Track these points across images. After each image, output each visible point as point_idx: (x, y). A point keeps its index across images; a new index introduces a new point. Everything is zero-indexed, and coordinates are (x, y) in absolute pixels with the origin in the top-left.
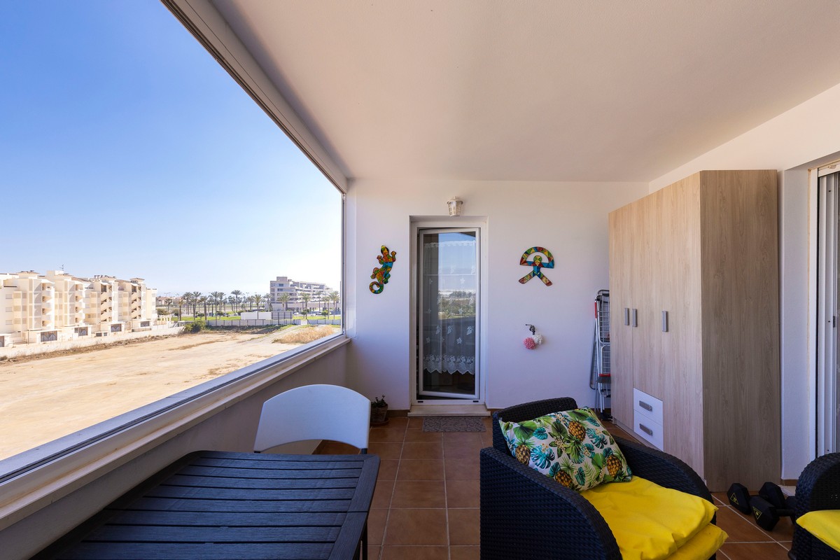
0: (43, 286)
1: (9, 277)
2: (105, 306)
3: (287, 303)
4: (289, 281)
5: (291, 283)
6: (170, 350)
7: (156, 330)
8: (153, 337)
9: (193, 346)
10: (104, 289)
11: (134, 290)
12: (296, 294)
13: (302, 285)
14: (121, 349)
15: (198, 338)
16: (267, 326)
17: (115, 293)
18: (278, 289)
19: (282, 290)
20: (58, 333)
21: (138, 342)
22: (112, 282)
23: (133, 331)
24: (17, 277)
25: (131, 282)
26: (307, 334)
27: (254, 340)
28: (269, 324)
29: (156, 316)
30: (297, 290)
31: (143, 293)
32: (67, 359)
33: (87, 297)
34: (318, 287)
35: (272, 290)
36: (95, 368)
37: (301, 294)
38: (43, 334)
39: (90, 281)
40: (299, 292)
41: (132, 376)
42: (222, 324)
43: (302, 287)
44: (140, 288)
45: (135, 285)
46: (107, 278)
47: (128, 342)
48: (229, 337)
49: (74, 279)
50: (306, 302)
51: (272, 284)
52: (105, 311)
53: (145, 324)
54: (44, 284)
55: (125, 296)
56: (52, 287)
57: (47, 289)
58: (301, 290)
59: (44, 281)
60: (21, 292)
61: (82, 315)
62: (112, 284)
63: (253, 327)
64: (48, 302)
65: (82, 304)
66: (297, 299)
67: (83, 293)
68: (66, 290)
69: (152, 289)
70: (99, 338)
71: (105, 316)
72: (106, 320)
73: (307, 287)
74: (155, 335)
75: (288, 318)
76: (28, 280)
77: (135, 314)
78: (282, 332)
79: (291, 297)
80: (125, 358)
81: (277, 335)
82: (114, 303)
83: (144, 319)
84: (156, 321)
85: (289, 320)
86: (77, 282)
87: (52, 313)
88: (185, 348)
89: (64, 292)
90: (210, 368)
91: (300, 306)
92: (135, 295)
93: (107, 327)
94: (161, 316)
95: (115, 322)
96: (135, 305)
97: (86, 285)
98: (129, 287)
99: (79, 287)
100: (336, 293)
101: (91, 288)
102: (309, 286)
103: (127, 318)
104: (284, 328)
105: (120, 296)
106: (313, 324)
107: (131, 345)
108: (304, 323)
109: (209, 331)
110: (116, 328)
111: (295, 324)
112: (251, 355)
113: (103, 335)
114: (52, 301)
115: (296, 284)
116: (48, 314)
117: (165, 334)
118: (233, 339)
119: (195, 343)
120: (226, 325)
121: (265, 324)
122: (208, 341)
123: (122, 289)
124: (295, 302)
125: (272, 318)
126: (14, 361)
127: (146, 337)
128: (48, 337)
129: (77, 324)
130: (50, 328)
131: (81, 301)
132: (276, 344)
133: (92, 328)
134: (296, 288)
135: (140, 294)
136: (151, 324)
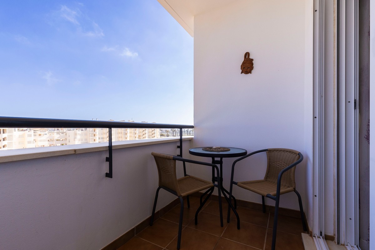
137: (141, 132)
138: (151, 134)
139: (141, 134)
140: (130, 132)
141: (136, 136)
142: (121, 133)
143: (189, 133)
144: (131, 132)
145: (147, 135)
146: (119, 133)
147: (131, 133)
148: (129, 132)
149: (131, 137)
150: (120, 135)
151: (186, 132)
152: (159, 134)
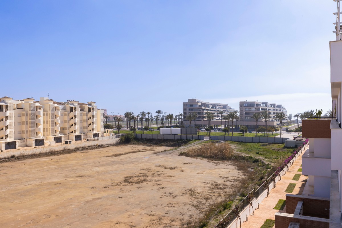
0: (37, 108)
1: (20, 102)
2: (72, 122)
3: (195, 120)
4: (197, 102)
5: (199, 104)
6: (106, 157)
7: (102, 140)
8: (99, 146)
9: (122, 154)
10: (71, 110)
11: (89, 110)
12: (203, 113)
13: (208, 105)
14: (78, 154)
15: (128, 148)
16: (178, 140)
17: (78, 112)
18: (189, 109)
19: (192, 110)
20: (44, 141)
21: (90, 149)
22: (76, 104)
23: (88, 140)
24: (23, 102)
25: (88, 104)
26: (208, 149)
27: (166, 152)
28: (179, 138)
29: (103, 130)
30: (204, 110)
31: (94, 112)
32: (45, 160)
33: (62, 115)
34: (222, 107)
35: (185, 110)
36: (56, 169)
37: (207, 113)
38: (36, 141)
39: (64, 104)
40: (205, 111)
41: (74, 177)
42: (146, 137)
43: (208, 107)
44: (93, 109)
45: (90, 107)
46: (73, 102)
47: (84, 149)
48: (149, 148)
49: (54, 103)
50: (210, 120)
51: (185, 105)
52: (72, 125)
53: (96, 135)
54: (37, 107)
55: (84, 115)
56: (42, 109)
57: (38, 110)
58: (207, 110)
59: (37, 104)
60: (25, 112)
61: (58, 128)
62: (76, 107)
63: (167, 140)
64: (39, 119)
65: (59, 120)
66: (204, 117)
67: (59, 113)
68: (50, 111)
69: (100, 110)
70: (66, 145)
71: (72, 129)
72: (72, 132)
73: (212, 108)
74: (101, 144)
75: (194, 134)
76: (28, 104)
77: (90, 128)
78: (189, 146)
79: (198, 116)
80: (76, 162)
81: (184, 148)
82: (77, 120)
83: (95, 132)
84: (103, 134)
85: (194, 135)
86: (56, 105)
87: (41, 127)
88: (116, 156)
89: (49, 112)
90: (126, 176)
91: (206, 123)
92: (90, 114)
93: (73, 136)
94: (106, 130)
95: (78, 133)
96: (90, 121)
97: (61, 107)
98: (86, 107)
99: (57, 109)
100: (236, 112)
101: (64, 109)
102: (214, 106)
103: (86, 131)
104: (190, 142)
105: (81, 115)
106: (214, 139)
107: (84, 151)
108: (207, 139)
109: (136, 142)
110: (78, 138)
111: (200, 140)
112: (159, 166)
113: (69, 143)
114: (41, 119)
115: (203, 105)
116: (39, 127)
117: (107, 143)
118: (151, 150)
119: (123, 152)
120: (148, 138)
121: (176, 138)
122: (133, 151)
123: (82, 110)
124: (202, 120)
125: (182, 133)
126: (18, 159)
127: (95, 145)
128: (39, 142)
129: (56, 134)
130: (41, 136)
131: (58, 118)
132: (182, 157)
133: (64, 137)
134: (203, 108)
135: (93, 114)
136: (100, 135)
137: (65, 121)
138: (85, 124)
139: (67, 125)
140: (44, 122)
141: (56, 128)
142: (27, 123)
143: (160, 122)
144: (47, 121)
145: (77, 127)
146: (23, 123)
147: (47, 123)
148: (42, 122)
149: (47, 131)
150: (24, 127)
151: (154, 119)
152: (102, 124)
